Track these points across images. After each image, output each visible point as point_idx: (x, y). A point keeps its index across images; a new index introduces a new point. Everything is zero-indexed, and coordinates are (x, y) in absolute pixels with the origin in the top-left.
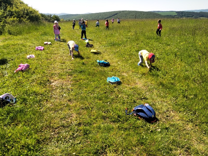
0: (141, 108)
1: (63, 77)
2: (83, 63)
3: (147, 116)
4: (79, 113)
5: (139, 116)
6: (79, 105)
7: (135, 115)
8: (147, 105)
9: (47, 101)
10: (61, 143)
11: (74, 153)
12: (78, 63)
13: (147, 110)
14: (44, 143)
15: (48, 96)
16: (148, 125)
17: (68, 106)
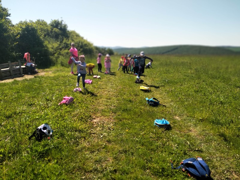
0: (191, 162)
1: (106, 114)
2: (130, 101)
3: (198, 173)
4: (115, 158)
5: (188, 172)
6: (118, 147)
7: (184, 170)
8: (200, 159)
9: (85, 139)
12: (124, 100)
13: (199, 166)
15: (87, 134)
17: (105, 147)
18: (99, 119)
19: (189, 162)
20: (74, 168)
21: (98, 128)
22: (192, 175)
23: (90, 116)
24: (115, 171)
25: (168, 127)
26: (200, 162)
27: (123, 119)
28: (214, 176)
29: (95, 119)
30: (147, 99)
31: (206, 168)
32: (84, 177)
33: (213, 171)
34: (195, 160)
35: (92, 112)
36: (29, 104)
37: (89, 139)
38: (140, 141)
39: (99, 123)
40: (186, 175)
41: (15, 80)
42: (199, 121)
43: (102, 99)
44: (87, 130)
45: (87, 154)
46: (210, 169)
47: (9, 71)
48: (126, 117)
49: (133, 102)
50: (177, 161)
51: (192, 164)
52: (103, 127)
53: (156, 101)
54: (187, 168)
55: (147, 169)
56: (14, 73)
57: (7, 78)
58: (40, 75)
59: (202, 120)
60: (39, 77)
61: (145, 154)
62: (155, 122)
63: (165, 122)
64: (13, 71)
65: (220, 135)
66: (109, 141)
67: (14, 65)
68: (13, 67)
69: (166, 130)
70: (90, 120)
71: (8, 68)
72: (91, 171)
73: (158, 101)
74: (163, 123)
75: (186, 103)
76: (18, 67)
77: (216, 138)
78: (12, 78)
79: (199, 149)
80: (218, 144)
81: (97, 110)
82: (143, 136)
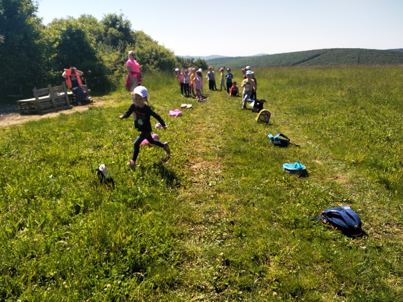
1: (209, 158)
2: (244, 140)
3: (345, 224)
4: (231, 209)
5: (331, 223)
6: (232, 198)
7: (325, 222)
8: (347, 208)
9: (185, 188)
10: (204, 242)
11: (222, 254)
12: (234, 138)
13: (347, 215)
14: (181, 239)
15: (187, 182)
16: (346, 239)
17: (215, 197)
18: (200, 164)
19: (332, 211)
20: (178, 219)
21: (202, 175)
22: (335, 225)
23: (188, 161)
24: (232, 223)
25: (303, 174)
26: (347, 211)
27: (236, 164)
28: (368, 229)
29: (194, 164)
30: (270, 136)
31: (355, 218)
32: (193, 229)
33: (366, 224)
34: (341, 209)
35: (189, 156)
36: (94, 147)
37: (191, 188)
38: (263, 190)
39: (202, 170)
40: (328, 228)
41: (61, 114)
42: (351, 166)
43: (201, 138)
44: (186, 178)
45: (193, 205)
46: (362, 221)
47: (50, 100)
48: (240, 161)
49: (248, 141)
50: (316, 213)
51: (337, 212)
52: (208, 174)
53: (284, 139)
54: (329, 218)
55: (275, 221)
56: (57, 103)
57: (47, 111)
58: (97, 106)
59: (356, 164)
60: (96, 109)
61: (271, 205)
62: (285, 166)
63: (298, 167)
64: (56, 100)
65: (380, 182)
66: (219, 191)
67: (56, 91)
68: (55, 94)
69: (300, 177)
70: (188, 165)
71: (48, 95)
72: (201, 223)
73: (287, 138)
74: (295, 167)
75: (332, 141)
76: (62, 94)
77: (373, 186)
78: (57, 111)
79: (348, 199)
80: (377, 194)
81: (195, 153)
82: (267, 185)
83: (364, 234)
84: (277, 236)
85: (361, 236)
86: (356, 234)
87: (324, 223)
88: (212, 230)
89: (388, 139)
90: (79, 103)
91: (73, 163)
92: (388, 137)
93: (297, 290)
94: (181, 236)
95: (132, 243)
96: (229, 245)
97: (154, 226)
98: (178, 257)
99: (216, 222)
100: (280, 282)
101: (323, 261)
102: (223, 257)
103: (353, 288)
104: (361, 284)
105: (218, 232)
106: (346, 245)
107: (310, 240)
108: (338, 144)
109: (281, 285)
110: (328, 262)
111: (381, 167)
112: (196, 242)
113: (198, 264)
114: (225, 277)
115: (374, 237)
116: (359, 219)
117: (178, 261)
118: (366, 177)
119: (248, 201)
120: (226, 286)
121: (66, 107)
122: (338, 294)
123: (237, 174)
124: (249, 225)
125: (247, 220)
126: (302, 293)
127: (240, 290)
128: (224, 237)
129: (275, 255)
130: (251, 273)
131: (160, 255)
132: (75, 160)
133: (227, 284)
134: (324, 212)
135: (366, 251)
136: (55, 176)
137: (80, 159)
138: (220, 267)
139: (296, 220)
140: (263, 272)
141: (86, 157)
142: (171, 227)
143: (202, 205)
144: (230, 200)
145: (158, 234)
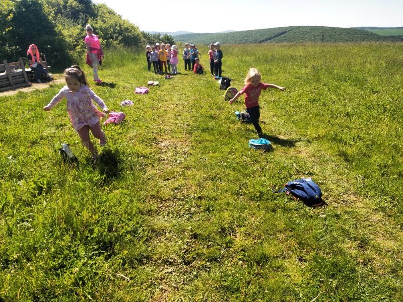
1: (177, 135)
2: (212, 117)
3: (306, 195)
4: (199, 185)
5: (294, 194)
6: (200, 174)
8: (308, 180)
9: (153, 166)
10: (172, 217)
11: (190, 228)
12: (202, 115)
13: (309, 187)
14: (149, 216)
15: (155, 160)
16: (307, 209)
17: (183, 174)
18: (167, 142)
19: (295, 183)
20: (146, 197)
21: (170, 152)
22: (297, 196)
23: (155, 138)
24: (200, 198)
25: (268, 149)
26: (309, 183)
27: (204, 141)
28: (327, 199)
29: (162, 142)
31: (315, 189)
32: (161, 205)
33: (326, 194)
34: (303, 181)
35: (156, 133)
36: (56, 126)
37: (159, 166)
38: (230, 165)
39: (170, 147)
40: (291, 199)
41: (19, 92)
42: (313, 140)
43: (169, 116)
44: (154, 156)
45: (161, 182)
46: (322, 192)
47: (6, 77)
48: (208, 138)
49: (216, 118)
50: (279, 185)
51: (299, 184)
52: (176, 151)
54: (292, 190)
55: (241, 195)
56: (15, 81)
57: (4, 89)
58: (58, 83)
59: (317, 138)
60: (58, 87)
61: (237, 179)
62: (251, 142)
63: (264, 142)
64: (12, 77)
65: (340, 155)
66: (187, 168)
67: (12, 68)
68: (11, 70)
69: (265, 152)
70: (155, 143)
71: (4, 72)
72: (169, 199)
74: (261, 143)
75: (296, 117)
76: (20, 70)
77: (333, 159)
78: (14, 89)
79: (310, 171)
80: (336, 166)
81: (162, 131)
82: (233, 160)
83: (324, 203)
84: (242, 209)
85: (321, 206)
86: (316, 204)
87: (287, 195)
88: (181, 205)
89: (348, 114)
90: (39, 81)
91: (34, 143)
92: (348, 113)
93: (261, 258)
94: (149, 212)
95: (98, 221)
96: (198, 219)
97: (121, 204)
98: (146, 233)
99: (185, 198)
100: (245, 252)
101: (286, 230)
102: (192, 231)
103: (313, 254)
104: (320, 250)
105: (186, 207)
106: (307, 214)
107: (274, 211)
108: (301, 119)
109: (246, 254)
110: (291, 231)
111: (340, 141)
112: (164, 218)
113: (167, 239)
114: (193, 249)
115: (333, 206)
116: (320, 190)
117: (146, 237)
118: (327, 151)
119: (216, 177)
120: (195, 258)
121: (24, 85)
122: (299, 260)
123: (205, 150)
124: (216, 200)
125: (214, 194)
126: (266, 261)
127: (208, 261)
128: (192, 212)
129: (241, 227)
130: (218, 245)
131: (128, 232)
132: (36, 140)
133: (195, 256)
134: (287, 184)
135: (325, 219)
136: (15, 157)
137: (42, 139)
138: (188, 240)
139: (261, 193)
140: (230, 243)
141: (47, 137)
142: (139, 205)
143: (170, 182)
144: (198, 176)
145: (125, 213)
